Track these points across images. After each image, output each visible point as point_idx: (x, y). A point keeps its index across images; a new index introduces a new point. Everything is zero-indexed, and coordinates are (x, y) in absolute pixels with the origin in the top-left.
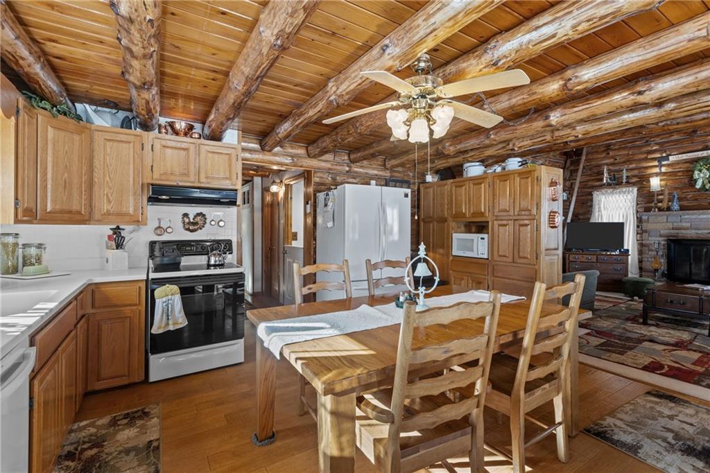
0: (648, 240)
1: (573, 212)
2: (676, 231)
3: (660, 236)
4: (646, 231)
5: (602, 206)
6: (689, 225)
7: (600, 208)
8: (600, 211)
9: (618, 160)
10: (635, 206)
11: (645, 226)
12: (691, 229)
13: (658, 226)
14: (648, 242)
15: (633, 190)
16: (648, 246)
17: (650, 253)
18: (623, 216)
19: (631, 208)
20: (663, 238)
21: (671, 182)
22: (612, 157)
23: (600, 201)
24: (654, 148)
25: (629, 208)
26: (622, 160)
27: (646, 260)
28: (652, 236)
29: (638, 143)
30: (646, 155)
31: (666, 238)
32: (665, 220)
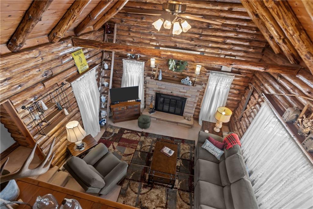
0: (148, 92)
1: (114, 69)
2: (159, 90)
3: (153, 90)
4: (148, 88)
5: (128, 69)
6: (164, 87)
7: (127, 70)
8: (127, 72)
9: (135, 40)
10: (143, 72)
11: (148, 85)
12: (165, 89)
13: (153, 86)
14: (148, 93)
15: (142, 63)
16: (148, 95)
17: (149, 98)
18: (138, 77)
19: (142, 73)
20: (154, 92)
21: (159, 62)
22: (132, 37)
23: (127, 66)
24: (153, 38)
25: (141, 73)
26: (137, 41)
27: (147, 100)
28: (150, 91)
29: (145, 31)
30: (149, 42)
31: (155, 92)
32: (156, 84)
